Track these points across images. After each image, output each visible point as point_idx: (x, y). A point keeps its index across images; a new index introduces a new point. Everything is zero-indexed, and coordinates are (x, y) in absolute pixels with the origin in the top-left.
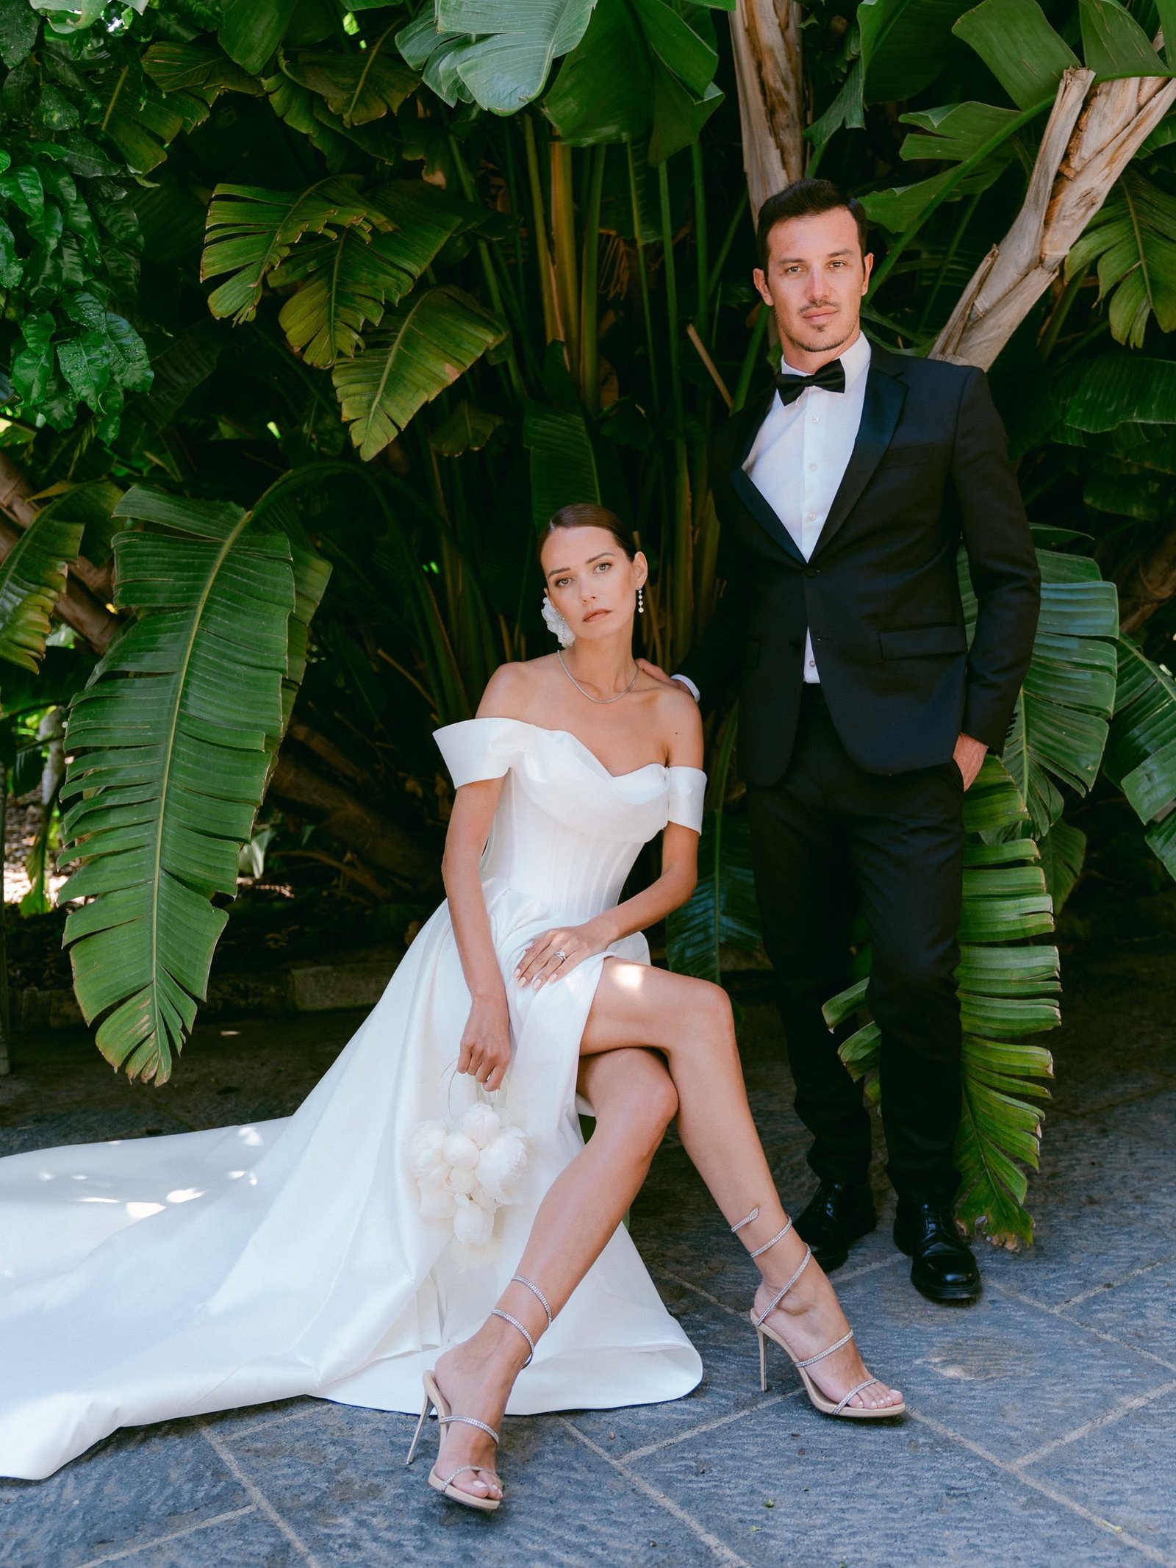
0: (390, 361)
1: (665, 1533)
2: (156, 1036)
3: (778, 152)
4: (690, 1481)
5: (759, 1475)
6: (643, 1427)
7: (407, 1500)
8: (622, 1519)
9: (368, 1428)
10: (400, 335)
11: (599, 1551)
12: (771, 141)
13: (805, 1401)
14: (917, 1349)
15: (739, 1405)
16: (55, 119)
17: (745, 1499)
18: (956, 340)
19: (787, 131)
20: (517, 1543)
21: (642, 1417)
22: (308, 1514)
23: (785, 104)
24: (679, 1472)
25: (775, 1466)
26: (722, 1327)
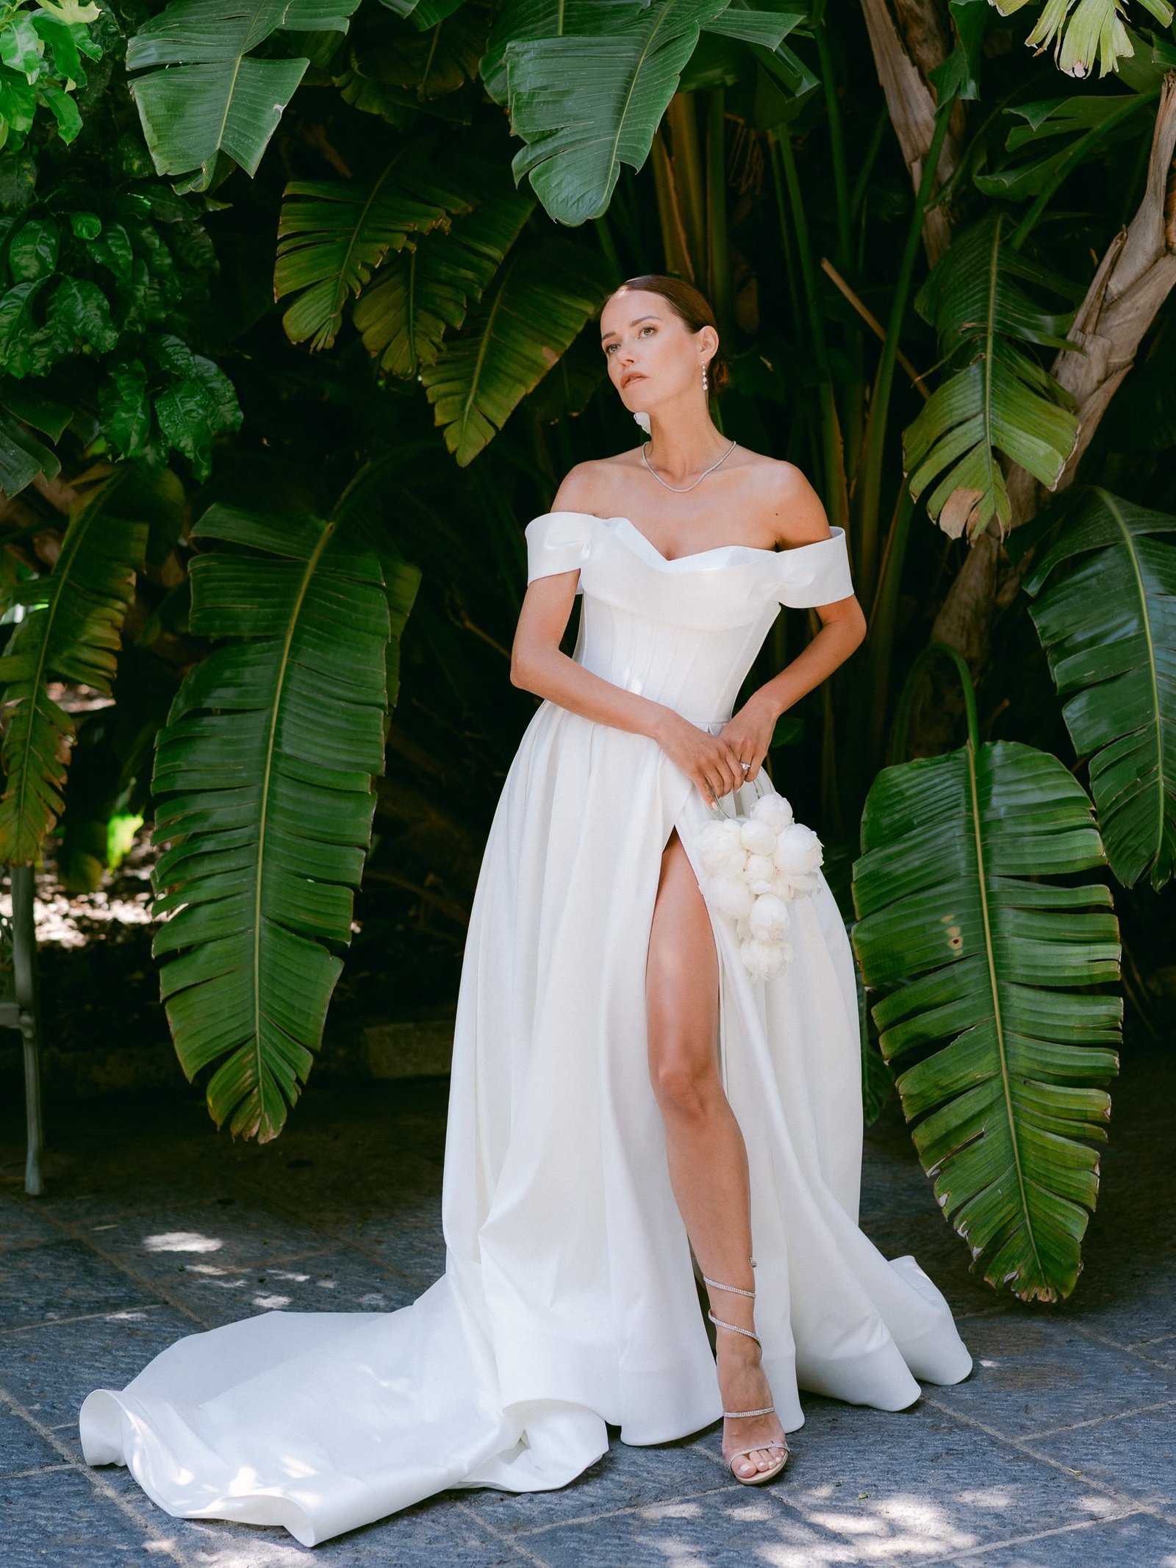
0: (482, 351)
2: (259, 1092)
3: (915, 69)
10: (491, 320)
12: (906, 59)
16: (135, 167)
18: (1094, 319)
19: (925, 45)
23: (919, 20)
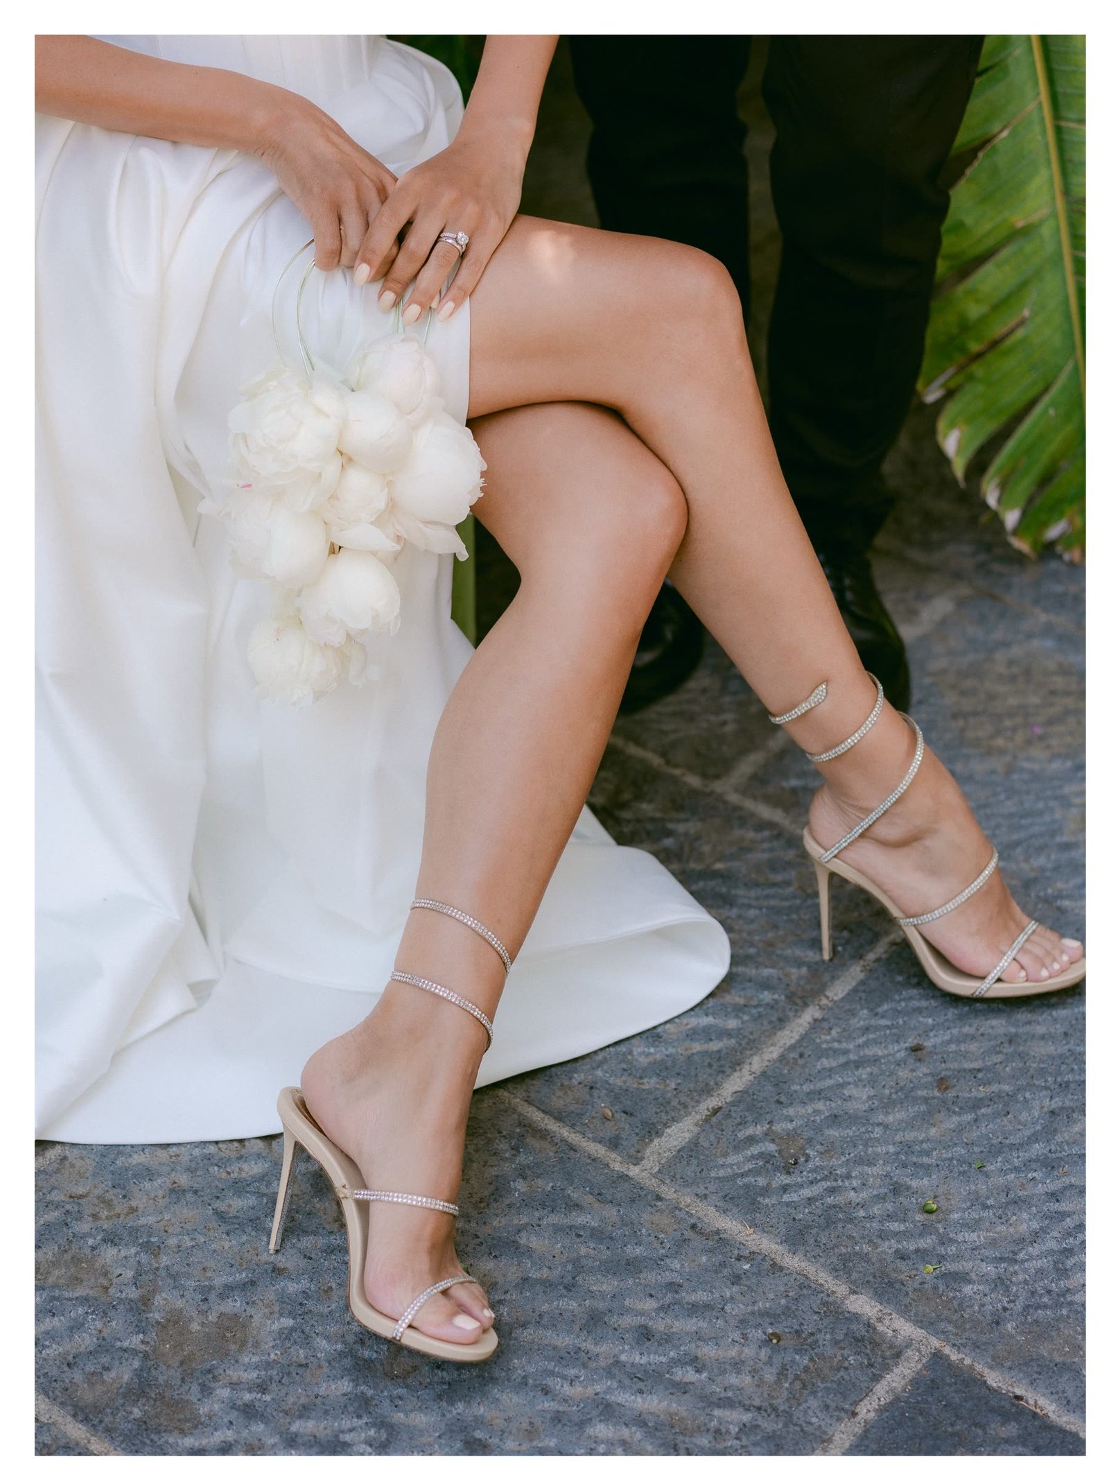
1: (787, 1311)
4: (785, 1189)
5: (892, 1149)
6: (650, 1083)
7: (307, 1341)
8: (701, 1296)
9: (157, 1186)
11: (690, 1375)
13: (921, 979)
14: (1047, 818)
15: (799, 999)
17: (889, 1206)
20: (546, 1391)
21: (644, 1061)
22: (137, 1413)
24: (756, 1172)
25: (910, 1125)
26: (699, 825)
